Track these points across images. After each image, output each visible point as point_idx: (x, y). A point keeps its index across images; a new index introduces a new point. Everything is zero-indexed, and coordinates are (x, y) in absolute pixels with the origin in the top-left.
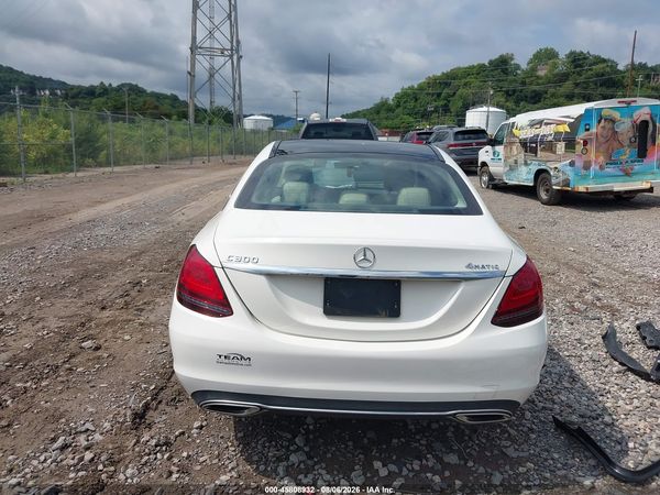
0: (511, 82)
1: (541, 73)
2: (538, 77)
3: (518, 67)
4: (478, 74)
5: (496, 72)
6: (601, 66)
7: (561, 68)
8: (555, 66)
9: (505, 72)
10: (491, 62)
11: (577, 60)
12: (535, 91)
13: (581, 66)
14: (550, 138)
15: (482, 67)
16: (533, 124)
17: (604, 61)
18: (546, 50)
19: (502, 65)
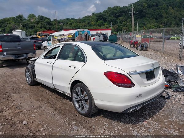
0: (24, 23)
1: (32, 21)
2: (31, 22)
3: (25, 19)
4: (13, 20)
5: (18, 20)
6: (47, 20)
7: (37, 20)
8: (35, 19)
9: (21, 20)
10: (16, 17)
11: (41, 18)
12: (31, 26)
13: (42, 19)
14: (67, 39)
15: (14, 18)
16: (60, 35)
17: (48, 18)
18: (32, 14)
19: (20, 17)
